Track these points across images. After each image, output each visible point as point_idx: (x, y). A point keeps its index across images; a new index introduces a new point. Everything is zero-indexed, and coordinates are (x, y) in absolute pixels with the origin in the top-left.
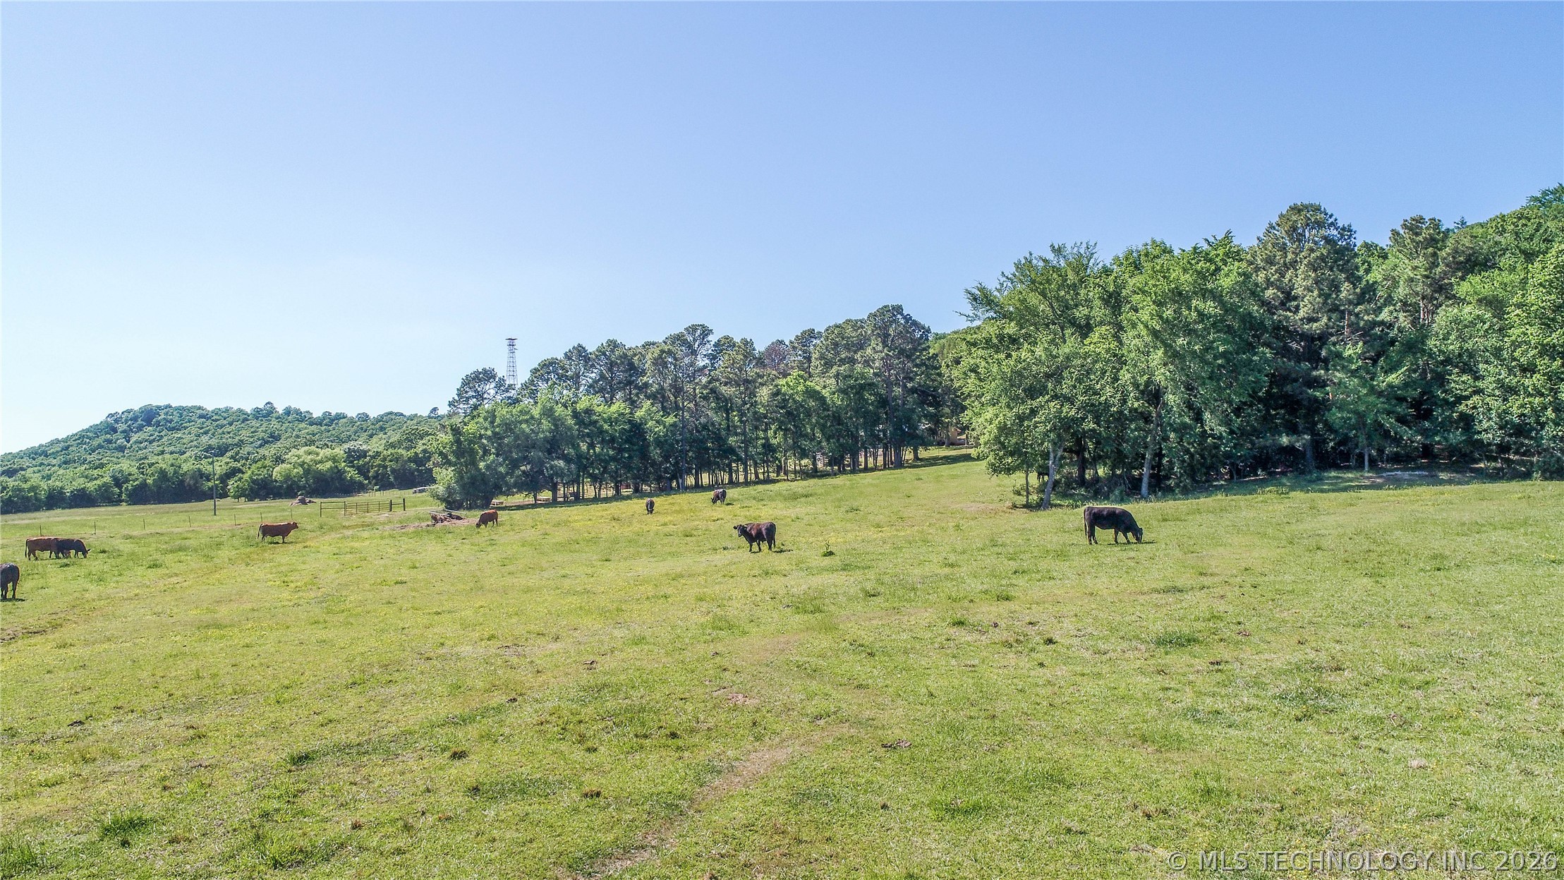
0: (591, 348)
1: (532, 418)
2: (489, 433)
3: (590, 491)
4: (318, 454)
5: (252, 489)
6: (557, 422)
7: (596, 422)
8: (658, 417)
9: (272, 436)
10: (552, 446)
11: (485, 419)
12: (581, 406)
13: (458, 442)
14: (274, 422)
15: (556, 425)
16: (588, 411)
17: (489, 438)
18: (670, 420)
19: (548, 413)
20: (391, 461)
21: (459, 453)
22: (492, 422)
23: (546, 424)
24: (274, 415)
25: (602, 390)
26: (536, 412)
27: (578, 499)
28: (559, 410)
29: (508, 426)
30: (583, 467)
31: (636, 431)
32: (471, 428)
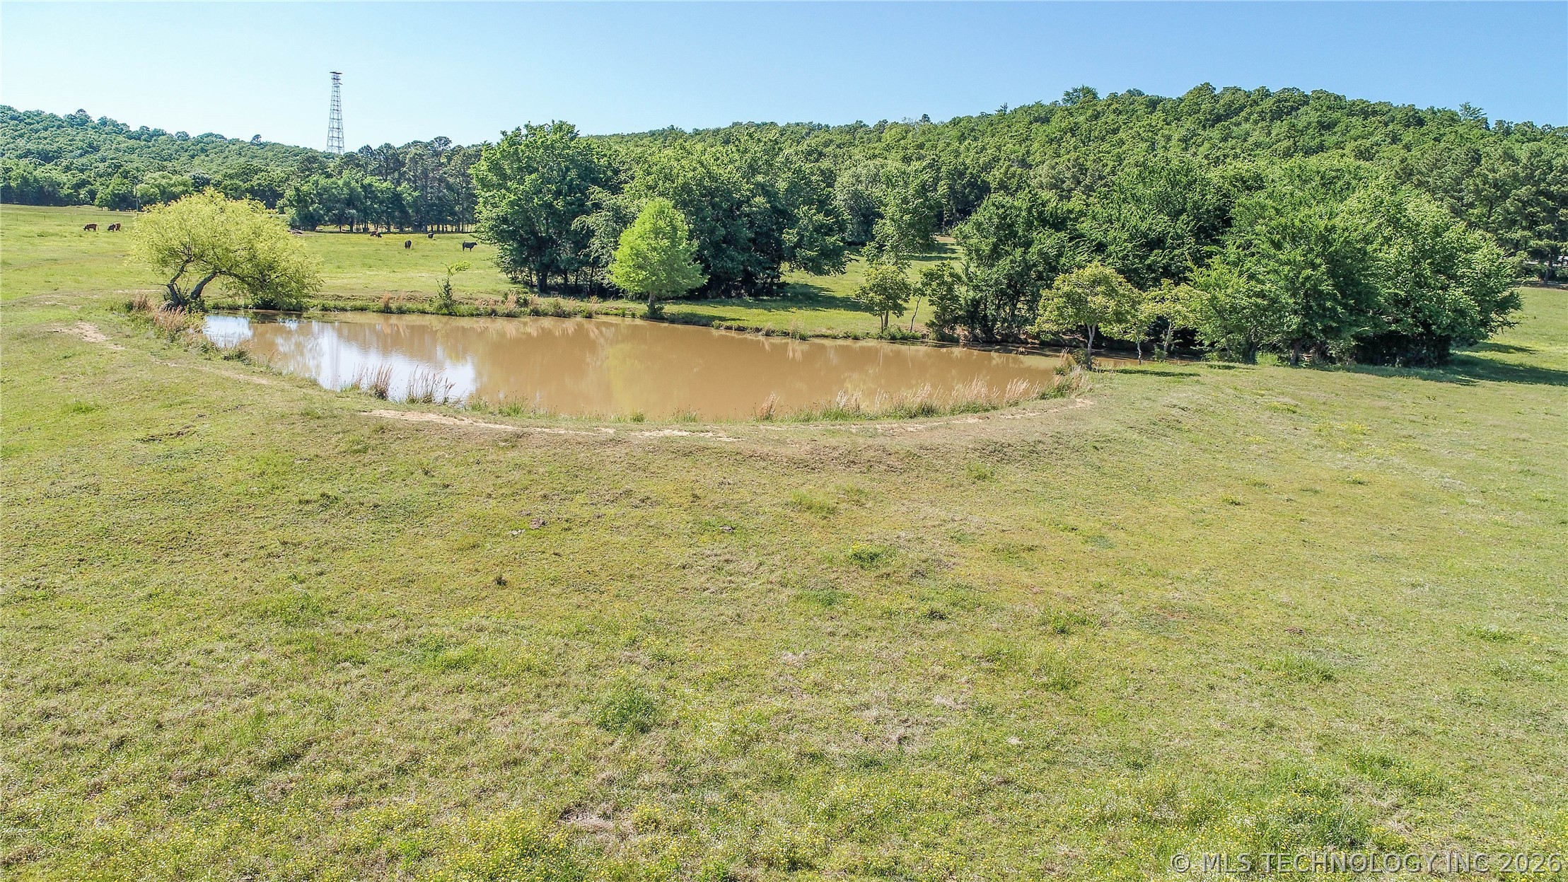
0: (375, 147)
1: (339, 186)
2: (315, 192)
3: (372, 228)
4: (171, 179)
5: (114, 200)
6: (352, 190)
7: (374, 191)
8: (409, 192)
9: (91, 147)
10: (350, 202)
11: (313, 184)
12: (366, 181)
13: (298, 195)
14: (90, 132)
15: (352, 192)
16: (370, 185)
17: (314, 195)
18: (416, 194)
19: (347, 184)
20: (231, 190)
21: (299, 201)
22: (317, 187)
23: (346, 191)
24: (90, 124)
25: (380, 173)
26: (340, 183)
27: (366, 230)
28: (353, 183)
29: (325, 190)
30: (366, 215)
31: (397, 198)
32: (305, 188)
